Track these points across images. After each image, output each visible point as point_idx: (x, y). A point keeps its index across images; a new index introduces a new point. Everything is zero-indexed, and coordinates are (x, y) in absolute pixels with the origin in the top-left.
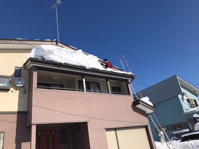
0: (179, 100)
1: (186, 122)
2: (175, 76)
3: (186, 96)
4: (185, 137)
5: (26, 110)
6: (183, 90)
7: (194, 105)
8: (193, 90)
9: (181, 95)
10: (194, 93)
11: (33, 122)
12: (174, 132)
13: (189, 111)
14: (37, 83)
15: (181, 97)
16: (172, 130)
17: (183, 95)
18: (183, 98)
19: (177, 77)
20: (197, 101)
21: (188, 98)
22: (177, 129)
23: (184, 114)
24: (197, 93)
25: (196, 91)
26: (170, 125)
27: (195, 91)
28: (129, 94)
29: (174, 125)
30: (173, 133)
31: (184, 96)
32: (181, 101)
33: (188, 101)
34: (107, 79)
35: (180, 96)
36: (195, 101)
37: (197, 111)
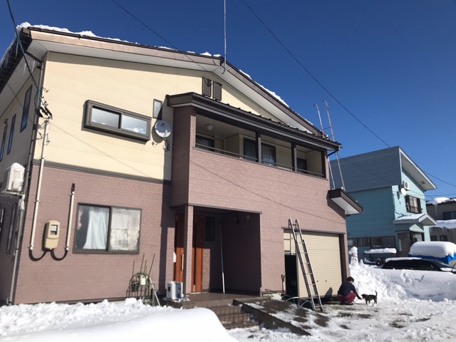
0: (391, 195)
1: (394, 237)
2: (397, 148)
3: (407, 190)
4: (391, 262)
5: (170, 179)
6: (404, 178)
7: (414, 207)
8: (419, 180)
9: (397, 186)
10: (421, 185)
11: (190, 201)
12: (368, 250)
13: (404, 218)
14: (196, 136)
15: (397, 190)
16: (363, 246)
17: (401, 187)
18: (399, 193)
19: (400, 151)
20: (421, 201)
21: (408, 193)
22: (374, 246)
23: (394, 223)
24: (425, 186)
25: (425, 182)
26: (362, 238)
27: (423, 183)
28: (324, 177)
29: (370, 238)
30: (366, 252)
31: (403, 190)
32: (395, 197)
33: (407, 198)
34: (294, 143)
35: (395, 188)
36: (418, 200)
37: (420, 220)
